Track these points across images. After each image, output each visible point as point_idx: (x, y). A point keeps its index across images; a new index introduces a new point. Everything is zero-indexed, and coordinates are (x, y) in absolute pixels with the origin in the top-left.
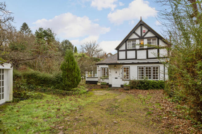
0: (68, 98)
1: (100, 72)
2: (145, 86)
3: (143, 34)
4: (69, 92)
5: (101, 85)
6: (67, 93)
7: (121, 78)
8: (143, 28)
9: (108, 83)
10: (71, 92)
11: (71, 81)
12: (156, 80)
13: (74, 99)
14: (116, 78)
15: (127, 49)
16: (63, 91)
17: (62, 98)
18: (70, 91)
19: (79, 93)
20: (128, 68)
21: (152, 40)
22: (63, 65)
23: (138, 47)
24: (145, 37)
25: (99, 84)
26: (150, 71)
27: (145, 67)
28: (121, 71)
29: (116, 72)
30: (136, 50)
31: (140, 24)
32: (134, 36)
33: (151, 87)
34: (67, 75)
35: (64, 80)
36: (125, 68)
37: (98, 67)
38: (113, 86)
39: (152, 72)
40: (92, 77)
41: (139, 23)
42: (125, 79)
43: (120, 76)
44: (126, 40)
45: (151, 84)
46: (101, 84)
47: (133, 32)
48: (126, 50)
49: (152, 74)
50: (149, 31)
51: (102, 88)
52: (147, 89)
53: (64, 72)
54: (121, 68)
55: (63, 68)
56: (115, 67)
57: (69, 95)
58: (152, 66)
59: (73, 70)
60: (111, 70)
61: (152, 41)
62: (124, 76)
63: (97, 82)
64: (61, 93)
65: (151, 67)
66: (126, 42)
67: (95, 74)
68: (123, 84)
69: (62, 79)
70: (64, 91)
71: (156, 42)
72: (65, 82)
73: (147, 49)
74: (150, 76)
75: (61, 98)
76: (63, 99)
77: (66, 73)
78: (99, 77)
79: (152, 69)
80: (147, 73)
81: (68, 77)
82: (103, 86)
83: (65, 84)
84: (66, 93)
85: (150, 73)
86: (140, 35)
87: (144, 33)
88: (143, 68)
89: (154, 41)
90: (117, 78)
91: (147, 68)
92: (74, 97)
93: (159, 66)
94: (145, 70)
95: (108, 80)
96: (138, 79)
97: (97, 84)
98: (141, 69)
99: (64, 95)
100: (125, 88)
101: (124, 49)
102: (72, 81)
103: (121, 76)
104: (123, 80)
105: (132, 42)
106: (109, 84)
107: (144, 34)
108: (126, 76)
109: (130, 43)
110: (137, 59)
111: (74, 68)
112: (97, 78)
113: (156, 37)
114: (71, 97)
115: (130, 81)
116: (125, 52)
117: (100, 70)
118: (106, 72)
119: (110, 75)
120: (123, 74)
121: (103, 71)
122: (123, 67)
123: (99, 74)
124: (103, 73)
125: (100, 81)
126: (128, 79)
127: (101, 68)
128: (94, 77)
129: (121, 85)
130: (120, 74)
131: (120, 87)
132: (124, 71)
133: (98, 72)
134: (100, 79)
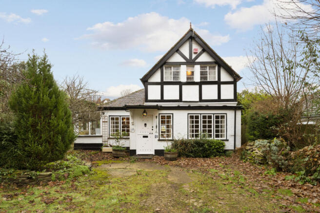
0: (37, 193)
1: (107, 125)
2: (205, 150)
3: (194, 56)
4: (38, 173)
5: (114, 152)
6: (31, 178)
7: (156, 137)
8: (193, 44)
9: (129, 148)
10: (44, 173)
11: (47, 141)
12: (220, 138)
13: (58, 195)
14: (144, 137)
15: (164, 81)
16: (19, 172)
17: (16, 195)
18: (41, 171)
19: (69, 174)
20: (169, 117)
21: (208, 68)
22: (19, 95)
23: (183, 79)
24: (196, 61)
25: (104, 149)
26: (210, 122)
27: (202, 115)
28: (156, 121)
29: (145, 125)
30: (181, 84)
31: (189, 35)
32: (177, 58)
33: (214, 152)
34: (34, 126)
35: (24, 140)
36: (163, 117)
37: (104, 113)
38: (138, 153)
39: (213, 124)
40: (90, 135)
41: (188, 33)
42: (163, 139)
43: (154, 132)
44: (163, 64)
45: (215, 146)
46: (114, 150)
47: (176, 49)
48: (162, 84)
49: (213, 129)
50: (204, 51)
51: (116, 157)
52: (207, 156)
53: (23, 117)
54: (156, 117)
55: (20, 103)
56: (145, 114)
57: (38, 184)
58: (214, 114)
59: (51, 111)
60: (135, 121)
61: (208, 70)
62: (162, 132)
63: (101, 145)
64: (11, 180)
65: (212, 115)
66: (161, 67)
67: (97, 130)
68: (163, 148)
69: (16, 137)
70: (22, 172)
71: (215, 72)
72: (26, 145)
73: (200, 84)
74: (210, 131)
75: (11, 197)
76: (20, 198)
77: (30, 119)
78: (104, 135)
79: (213, 120)
80: (204, 127)
81: (36, 131)
82: (118, 153)
83: (24, 150)
84: (28, 178)
85: (210, 127)
86: (188, 58)
87: (195, 53)
88: (197, 117)
89: (212, 71)
90: (147, 137)
91: (204, 117)
92: (58, 189)
93: (226, 114)
94: (201, 120)
95: (127, 141)
96: (190, 138)
97: (101, 150)
98: (194, 120)
99: (21, 185)
100: (168, 156)
101: (159, 80)
102: (49, 143)
104: (159, 140)
105: (172, 68)
106: (131, 149)
107: (196, 55)
108: (165, 132)
109: (169, 71)
110: (183, 100)
111: (56, 107)
112: (101, 136)
113: (216, 63)
114: (45, 190)
115: (173, 142)
116: (159, 87)
117: (106, 120)
118: (120, 125)
119: (133, 131)
120: (160, 129)
121: (113, 123)
122: (160, 115)
123: (104, 128)
124: (113, 127)
125: (106, 143)
126: (170, 139)
127: (110, 117)
128: (94, 135)
129: (155, 150)
130: (153, 128)
131: (154, 154)
132: (162, 123)
133: (104, 125)
134: (106, 140)
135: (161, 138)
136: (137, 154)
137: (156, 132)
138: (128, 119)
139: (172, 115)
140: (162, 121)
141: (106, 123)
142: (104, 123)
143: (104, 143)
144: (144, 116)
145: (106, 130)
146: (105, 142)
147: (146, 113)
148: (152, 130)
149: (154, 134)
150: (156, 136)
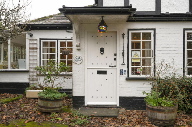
1: (36, 53)
7: (122, 73)
14: (99, 72)
20: (147, 36)
25: (31, 93)
28: (123, 44)
29: (102, 50)
36: (136, 36)
38: (87, 102)
40: (9, 69)
42: (135, 76)
43: (118, 63)
54: (123, 35)
56: (103, 28)
62: (133, 64)
63: (26, 85)
67: (20, 61)
78: (31, 70)
82: (49, 104)
90: (104, 73)
95: (68, 80)
96: (186, 76)
97: (25, 94)
103: (121, 64)
104: (128, 79)
108: (139, 64)
112: (27, 72)
117: (35, 46)
118: (58, 53)
119: (79, 62)
120: (130, 58)
121: (46, 50)
122: (131, 32)
123: (31, 58)
124: (46, 56)
125: (35, 82)
126: (148, 76)
127: (42, 41)
128: (16, 70)
129: (121, 98)
130: (118, 57)
131: (118, 105)
132: (133, 47)
133: (31, 54)
134: (35, 78)
135: (131, 76)
136: (86, 105)
137: (123, 64)
138: (70, 44)
139: (152, 32)
140: (133, 43)
141: (35, 50)
142: (31, 51)
143: (31, 82)
144: (101, 30)
145: (35, 62)
146: (33, 80)
147: (106, 26)
148: (115, 59)
149: (119, 67)
150: (122, 71)
